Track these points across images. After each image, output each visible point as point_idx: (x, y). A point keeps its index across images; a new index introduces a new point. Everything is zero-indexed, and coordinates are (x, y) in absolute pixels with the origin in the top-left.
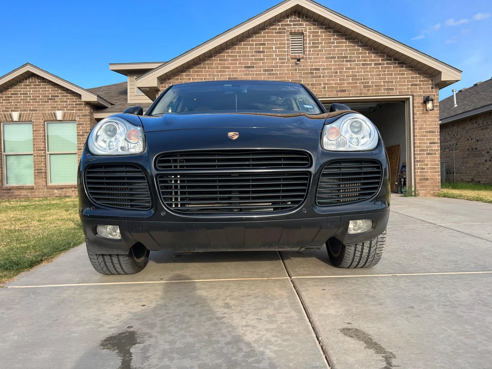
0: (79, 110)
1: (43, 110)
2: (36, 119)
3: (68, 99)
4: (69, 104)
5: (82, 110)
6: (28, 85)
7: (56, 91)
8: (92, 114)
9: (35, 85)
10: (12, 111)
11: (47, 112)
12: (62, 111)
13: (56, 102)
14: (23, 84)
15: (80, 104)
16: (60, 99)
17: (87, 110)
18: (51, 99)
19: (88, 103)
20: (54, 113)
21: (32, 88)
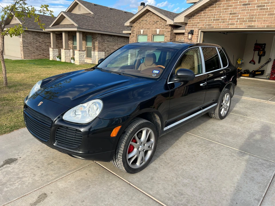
0: (166, 29)
1: (152, 29)
2: (149, 33)
3: (162, 23)
4: (163, 26)
5: (167, 29)
6: (147, 16)
7: (158, 18)
8: (172, 30)
9: (150, 16)
10: (141, 29)
11: (153, 30)
12: (159, 29)
13: (157, 24)
14: (146, 15)
15: (167, 25)
16: (159, 23)
17: (170, 29)
18: (156, 23)
19: (170, 25)
20: (156, 30)
21: (149, 17)
